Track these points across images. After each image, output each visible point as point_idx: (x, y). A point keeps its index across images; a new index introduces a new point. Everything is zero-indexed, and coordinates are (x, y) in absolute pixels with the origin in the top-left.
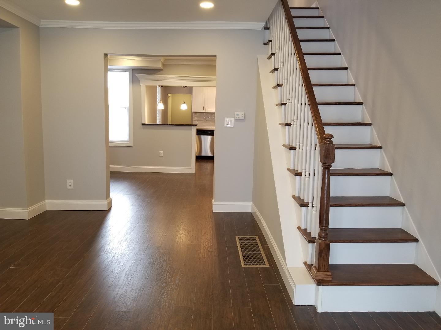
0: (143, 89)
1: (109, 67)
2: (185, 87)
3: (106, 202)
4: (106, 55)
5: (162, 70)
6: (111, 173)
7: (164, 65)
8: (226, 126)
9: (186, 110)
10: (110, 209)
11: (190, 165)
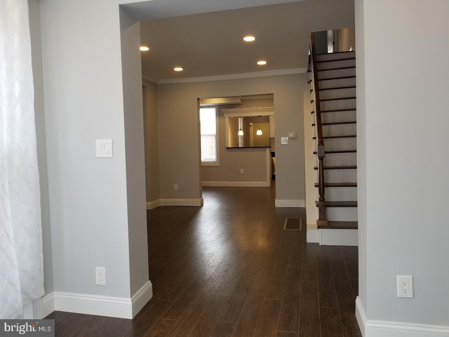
0: (227, 120)
1: (201, 105)
2: (260, 116)
3: (199, 200)
4: (198, 99)
5: (241, 104)
6: (203, 187)
7: (242, 100)
8: (282, 143)
9: (261, 135)
10: (202, 205)
11: (265, 180)
